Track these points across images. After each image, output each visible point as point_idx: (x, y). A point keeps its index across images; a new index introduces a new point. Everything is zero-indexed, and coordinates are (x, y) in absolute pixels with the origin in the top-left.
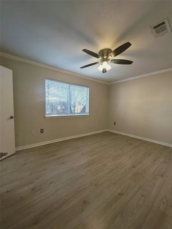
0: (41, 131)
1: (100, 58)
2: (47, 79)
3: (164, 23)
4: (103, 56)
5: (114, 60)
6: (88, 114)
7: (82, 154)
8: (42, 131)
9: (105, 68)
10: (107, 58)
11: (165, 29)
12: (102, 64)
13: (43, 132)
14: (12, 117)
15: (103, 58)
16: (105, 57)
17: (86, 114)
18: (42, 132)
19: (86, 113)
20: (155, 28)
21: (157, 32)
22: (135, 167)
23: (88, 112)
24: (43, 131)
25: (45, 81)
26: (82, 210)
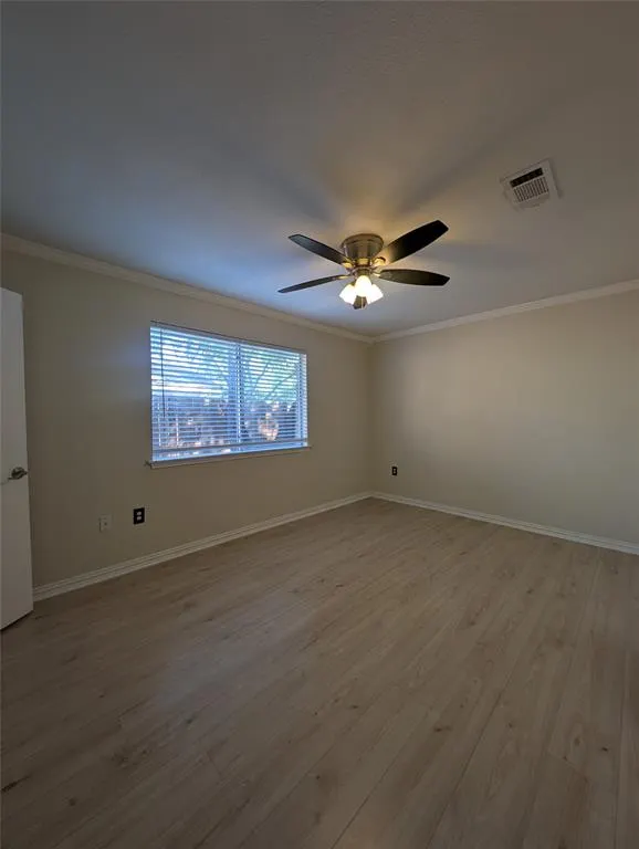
0: (135, 516)
1: (348, 265)
2: (156, 326)
3: (538, 172)
4: (354, 256)
5: (392, 271)
6: (306, 444)
7: (296, 591)
8: (139, 516)
9: (362, 295)
10: (368, 265)
11: (542, 189)
12: (353, 284)
13: (142, 521)
14: (17, 474)
15: (357, 265)
16: (363, 261)
17: (298, 445)
18: (139, 518)
19: (298, 440)
20: (515, 183)
21: (521, 197)
22: (473, 623)
23: (305, 436)
24: (143, 516)
25: (149, 331)
26: (318, 816)
